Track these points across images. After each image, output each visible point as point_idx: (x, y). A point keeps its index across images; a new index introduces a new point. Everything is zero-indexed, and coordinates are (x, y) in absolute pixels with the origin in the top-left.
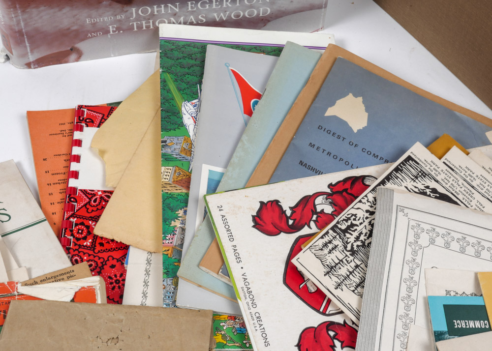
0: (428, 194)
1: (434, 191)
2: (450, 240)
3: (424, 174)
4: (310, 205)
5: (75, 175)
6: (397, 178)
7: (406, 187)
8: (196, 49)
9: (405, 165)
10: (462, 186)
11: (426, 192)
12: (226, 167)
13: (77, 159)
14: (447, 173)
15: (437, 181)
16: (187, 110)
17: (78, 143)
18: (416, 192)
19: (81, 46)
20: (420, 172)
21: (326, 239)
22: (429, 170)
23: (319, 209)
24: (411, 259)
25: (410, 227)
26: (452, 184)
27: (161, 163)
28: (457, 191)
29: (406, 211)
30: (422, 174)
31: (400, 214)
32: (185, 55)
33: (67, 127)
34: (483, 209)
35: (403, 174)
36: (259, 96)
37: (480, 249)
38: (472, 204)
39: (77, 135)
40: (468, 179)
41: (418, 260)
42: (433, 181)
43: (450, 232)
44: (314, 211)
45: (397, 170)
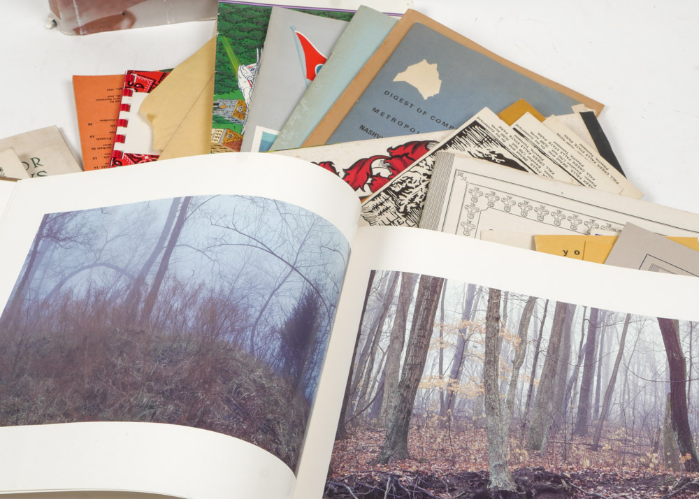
0: (493, 159)
1: (500, 156)
2: (510, 204)
3: (490, 140)
4: (365, 168)
5: (121, 139)
6: (460, 142)
7: (470, 152)
8: (258, 13)
9: (470, 130)
10: (531, 152)
11: (491, 158)
12: (281, 130)
13: (124, 123)
14: (516, 139)
15: (504, 147)
16: (244, 74)
17: (126, 108)
18: (479, 157)
19: (133, 10)
20: (486, 137)
21: (378, 201)
22: (496, 136)
23: (375, 172)
24: (466, 221)
25: (468, 190)
26: (520, 150)
27: (212, 124)
28: (526, 157)
29: (465, 175)
30: (488, 140)
31: (458, 178)
32: (245, 19)
33: (116, 93)
34: (552, 175)
35: (467, 139)
36: (324, 61)
37: (543, 213)
38: (540, 170)
39: (125, 100)
40: (539, 146)
41: (475, 222)
42: (500, 146)
43: (511, 196)
44: (370, 174)
45: (460, 134)
